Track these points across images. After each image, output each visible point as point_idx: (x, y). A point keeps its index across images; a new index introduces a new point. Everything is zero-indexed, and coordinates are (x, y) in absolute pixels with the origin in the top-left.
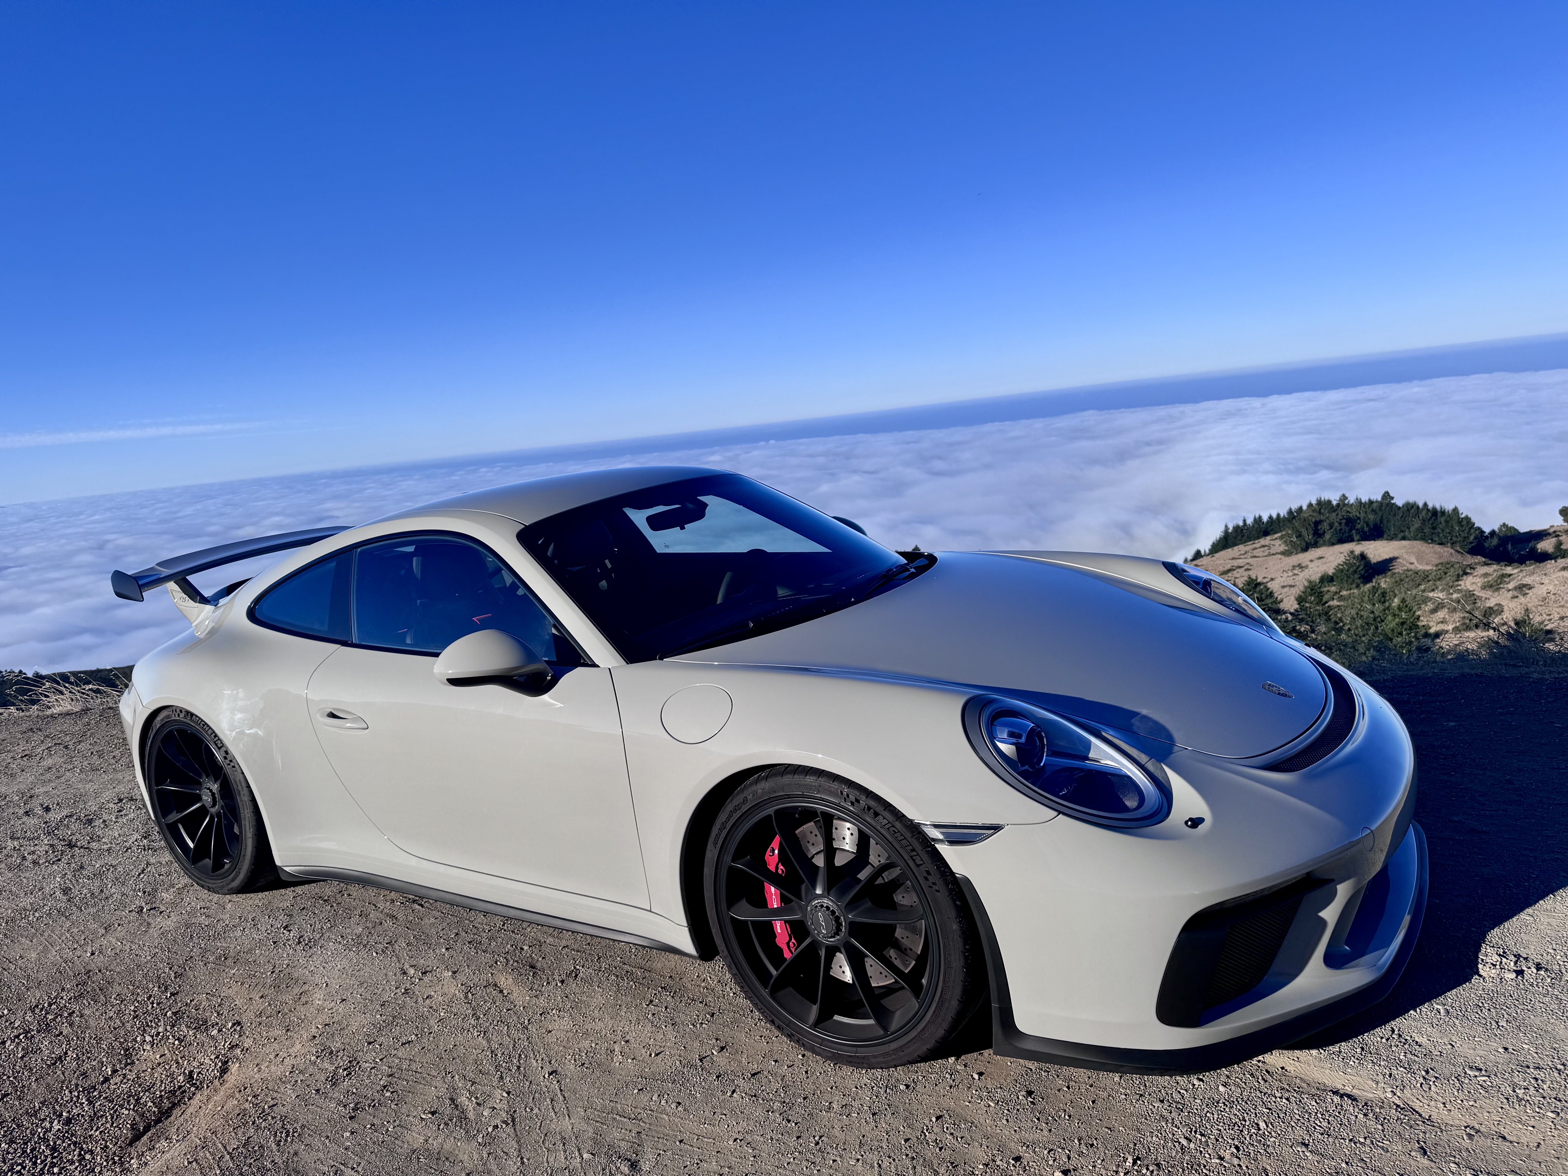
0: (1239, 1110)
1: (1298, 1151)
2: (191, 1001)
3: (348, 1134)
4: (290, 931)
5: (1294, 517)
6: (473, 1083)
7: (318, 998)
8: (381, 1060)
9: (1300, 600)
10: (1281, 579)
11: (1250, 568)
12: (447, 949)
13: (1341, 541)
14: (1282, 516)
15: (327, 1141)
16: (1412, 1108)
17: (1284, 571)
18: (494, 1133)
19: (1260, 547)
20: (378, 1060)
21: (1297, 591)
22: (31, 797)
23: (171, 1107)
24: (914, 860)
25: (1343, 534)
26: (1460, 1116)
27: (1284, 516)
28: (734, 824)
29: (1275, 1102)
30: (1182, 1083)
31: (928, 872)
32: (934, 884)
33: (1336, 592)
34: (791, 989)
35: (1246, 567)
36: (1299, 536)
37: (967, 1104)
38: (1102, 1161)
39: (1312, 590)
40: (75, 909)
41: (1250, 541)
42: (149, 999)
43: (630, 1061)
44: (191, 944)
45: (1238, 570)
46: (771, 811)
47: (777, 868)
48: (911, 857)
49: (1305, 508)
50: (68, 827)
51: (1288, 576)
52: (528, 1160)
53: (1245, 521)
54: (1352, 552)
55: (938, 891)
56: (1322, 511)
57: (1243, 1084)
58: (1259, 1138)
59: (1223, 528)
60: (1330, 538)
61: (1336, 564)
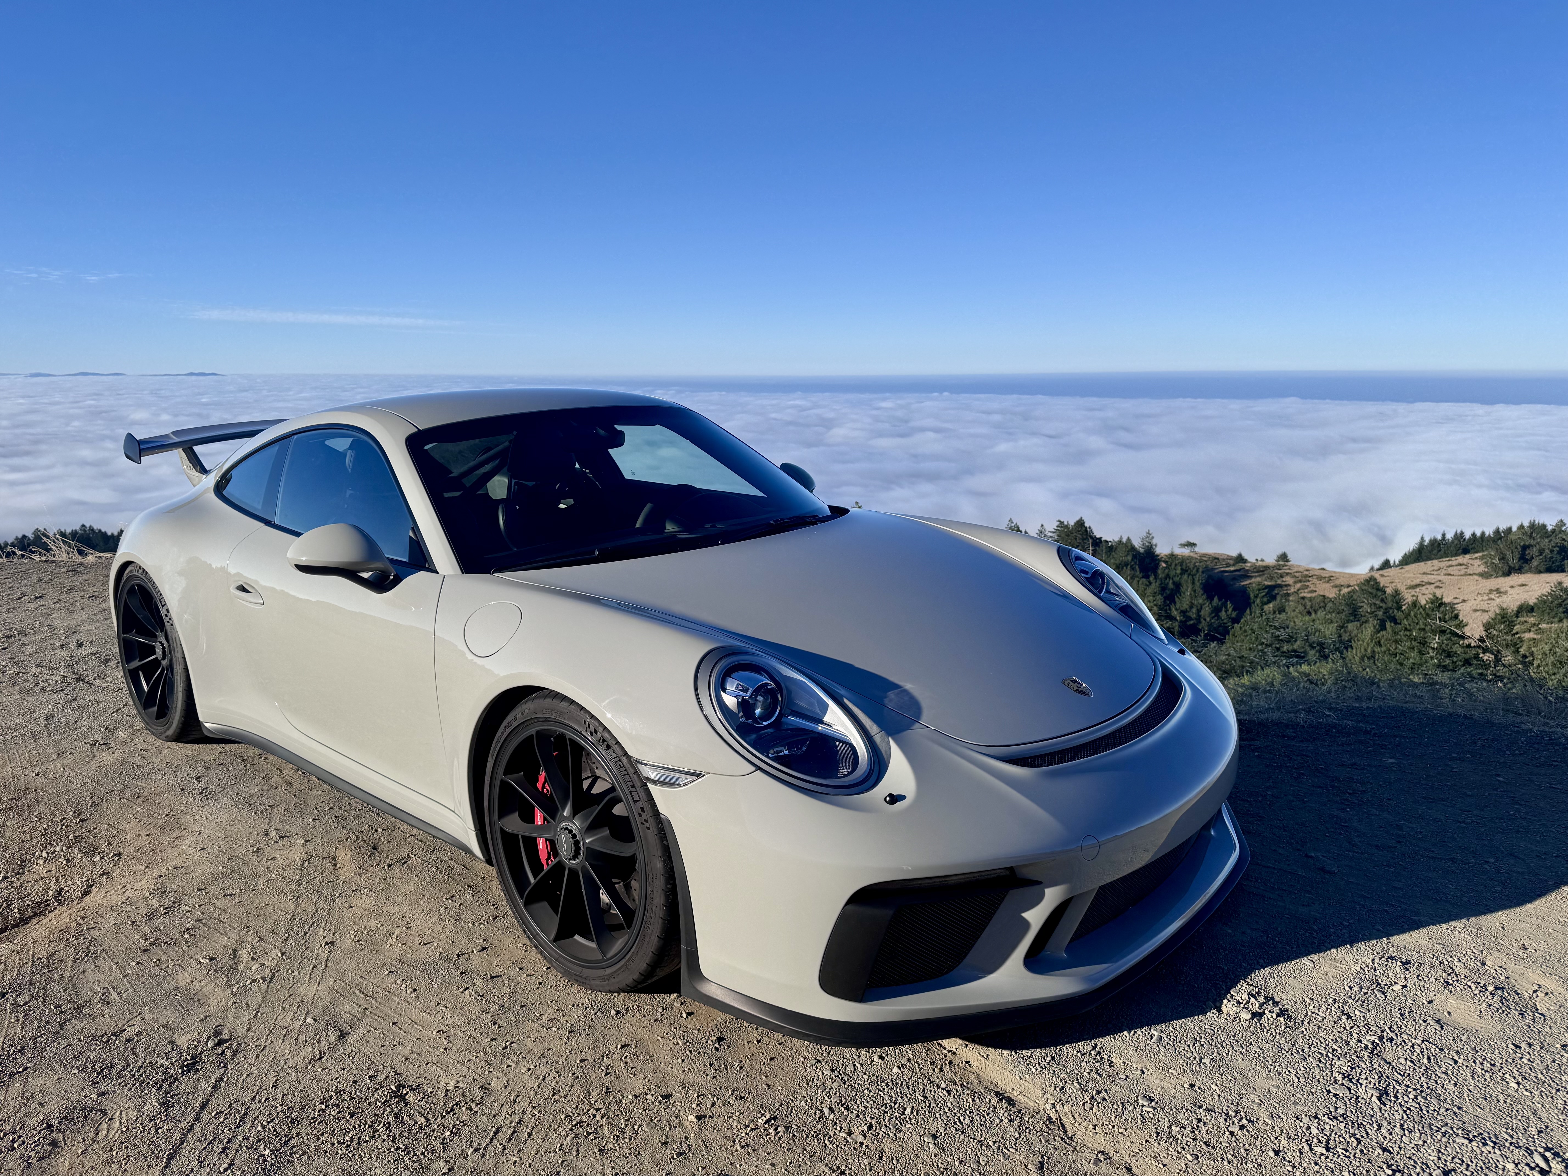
0: (897, 1092)
1: (925, 1141)
2: (94, 829)
3: (134, 964)
4: (199, 782)
5: (1501, 538)
6: (261, 939)
7: (187, 844)
8: (199, 906)
9: (1488, 627)
10: (1474, 602)
11: (1441, 585)
12: (314, 819)
13: (1550, 570)
14: (1487, 535)
15: (115, 966)
16: (1062, 1124)
17: (1478, 593)
18: (249, 986)
19: (1456, 565)
20: (197, 906)
21: (1486, 618)
22: (74, 632)
23: (32, 916)
24: (632, 796)
25: (1553, 563)
26: (1103, 1140)
27: (1489, 535)
28: (505, 739)
29: (935, 1092)
30: (864, 1058)
31: (642, 809)
32: (646, 821)
33: (1534, 624)
34: (546, 903)
35: (1437, 584)
36: (1503, 558)
37: (659, 1038)
38: (741, 1114)
39: (1503, 618)
40: (45, 733)
41: (1446, 557)
42: (61, 821)
43: (400, 945)
44: (118, 780)
45: (1428, 586)
46: (532, 731)
47: (543, 787)
48: (631, 792)
49: (1514, 529)
50: (87, 663)
51: (1483, 600)
52: (262, 1014)
53: (1444, 535)
54: (1560, 583)
55: (648, 828)
56: (1534, 535)
57: (918, 1070)
58: (897, 1122)
59: (1418, 540)
60: (1537, 566)
61: (1540, 594)
